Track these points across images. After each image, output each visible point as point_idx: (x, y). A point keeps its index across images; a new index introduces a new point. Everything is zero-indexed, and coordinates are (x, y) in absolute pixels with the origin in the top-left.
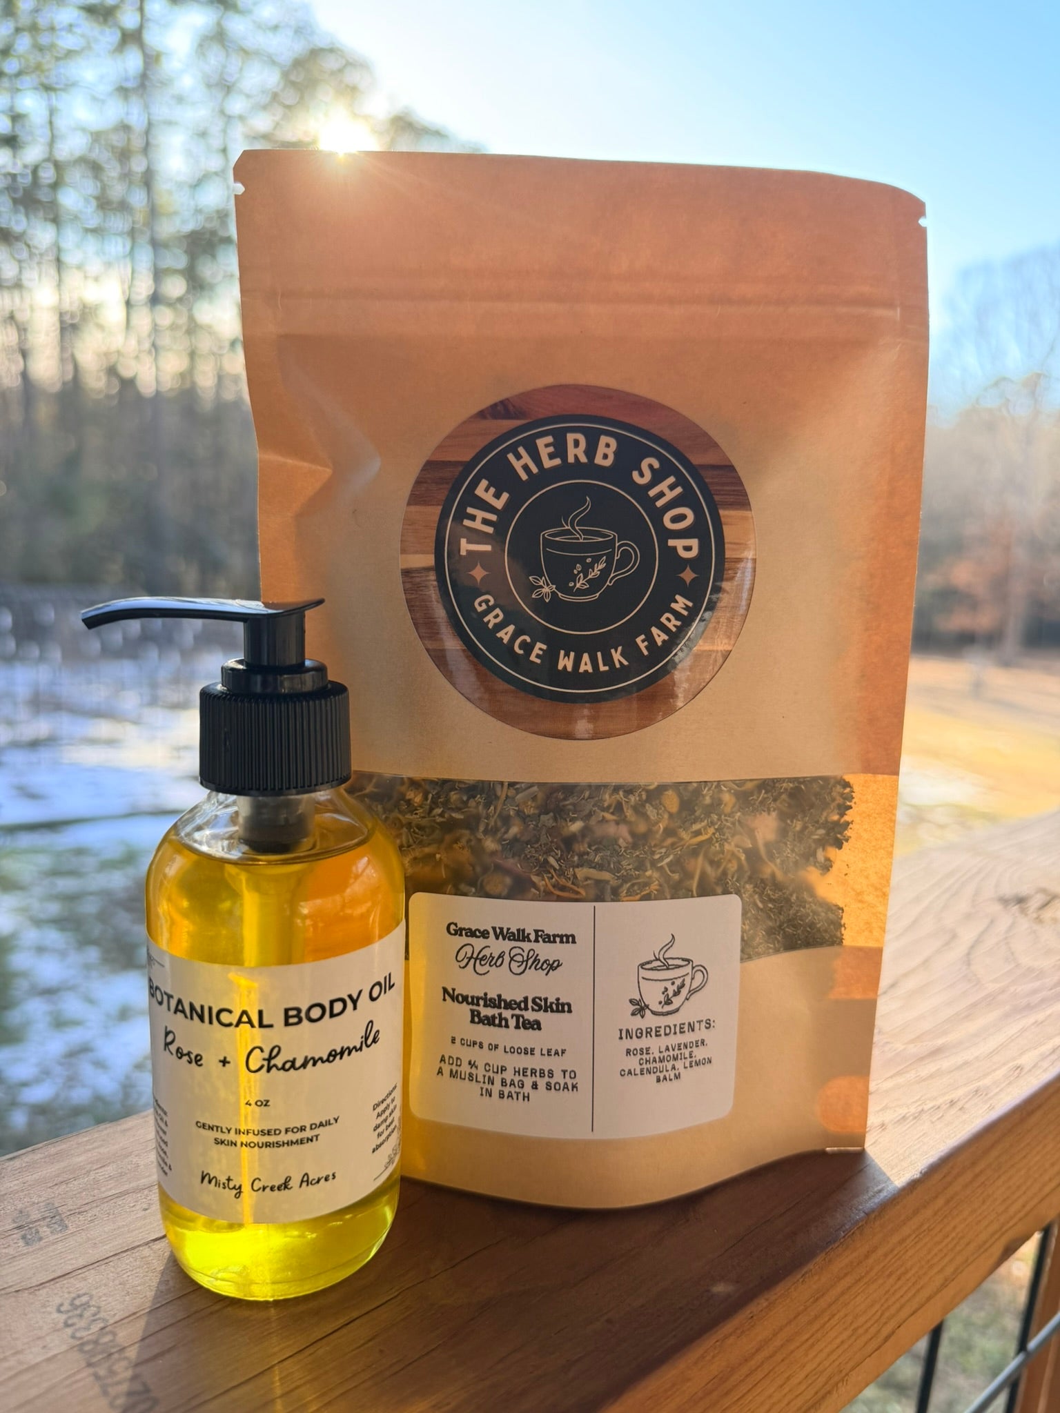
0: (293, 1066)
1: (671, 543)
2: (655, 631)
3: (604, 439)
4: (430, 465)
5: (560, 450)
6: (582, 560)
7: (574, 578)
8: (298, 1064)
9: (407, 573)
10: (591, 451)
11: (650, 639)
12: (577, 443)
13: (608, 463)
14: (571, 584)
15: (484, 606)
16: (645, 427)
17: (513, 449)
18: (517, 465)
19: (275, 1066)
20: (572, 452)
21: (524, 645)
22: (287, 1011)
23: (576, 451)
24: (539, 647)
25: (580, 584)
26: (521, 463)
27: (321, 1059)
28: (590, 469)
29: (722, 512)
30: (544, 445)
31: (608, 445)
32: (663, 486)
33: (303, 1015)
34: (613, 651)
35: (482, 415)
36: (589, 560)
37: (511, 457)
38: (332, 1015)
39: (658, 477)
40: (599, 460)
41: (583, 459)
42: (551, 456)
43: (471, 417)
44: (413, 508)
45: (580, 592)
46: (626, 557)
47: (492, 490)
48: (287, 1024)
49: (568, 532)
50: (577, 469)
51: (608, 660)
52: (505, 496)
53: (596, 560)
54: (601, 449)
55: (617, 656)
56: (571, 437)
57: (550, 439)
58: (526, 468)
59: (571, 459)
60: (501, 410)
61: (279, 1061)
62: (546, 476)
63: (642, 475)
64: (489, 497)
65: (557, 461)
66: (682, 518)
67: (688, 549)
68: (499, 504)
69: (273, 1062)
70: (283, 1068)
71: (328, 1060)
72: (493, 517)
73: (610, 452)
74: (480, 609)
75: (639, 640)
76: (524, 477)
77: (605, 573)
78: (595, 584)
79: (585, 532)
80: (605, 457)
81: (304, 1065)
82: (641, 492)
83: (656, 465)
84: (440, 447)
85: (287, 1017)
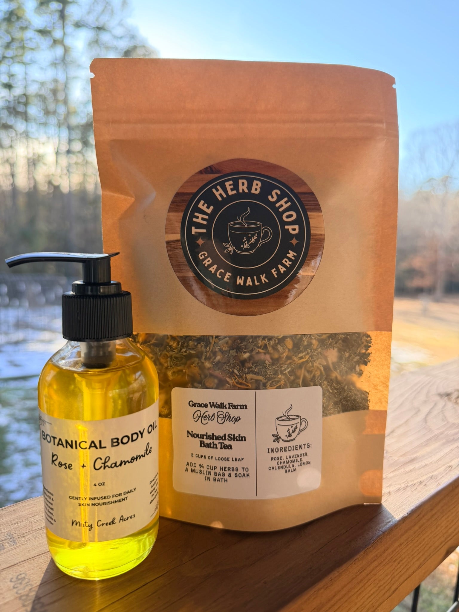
0: (116, 466)
1: (286, 227)
2: (280, 266)
3: (255, 182)
4: (178, 195)
5: (236, 187)
6: (246, 236)
7: (243, 244)
8: (118, 464)
9: (168, 242)
10: (250, 187)
11: (278, 270)
12: (243, 184)
13: (257, 192)
14: (242, 246)
15: (203, 257)
16: (273, 176)
17: (215, 187)
18: (217, 194)
19: (107, 466)
20: (241, 188)
21: (221, 274)
22: (112, 440)
23: (243, 187)
24: (228, 275)
25: (246, 246)
26: (218, 193)
27: (128, 461)
28: (250, 195)
29: (309, 213)
30: (229, 185)
31: (257, 185)
32: (282, 202)
33: (120, 441)
34: (261, 276)
35: (201, 172)
36: (250, 235)
37: (214, 190)
38: (132, 441)
39: (280, 198)
40: (253, 191)
41: (246, 191)
42: (232, 190)
43: (196, 174)
44: (171, 214)
45: (246, 250)
46: (266, 234)
47: (206, 205)
48: (113, 446)
49: (240, 223)
50: (244, 195)
51: (259, 280)
52: (212, 208)
53: (253, 235)
54: (254, 186)
55: (263, 278)
56: (240, 181)
57: (231, 182)
58: (221, 195)
59: (241, 191)
60: (209, 170)
61: (109, 464)
62: (230, 198)
63: (273, 197)
64: (204, 208)
65: (235, 192)
66: (291, 216)
67: (294, 230)
68: (209, 211)
69: (106, 464)
70: (111, 467)
71: (131, 462)
72: (207, 217)
73: (258, 187)
74: (201, 258)
75: (273, 271)
76: (220, 199)
77: (257, 241)
78: (252, 246)
79: (248, 223)
80: (256, 189)
81: (121, 465)
82: (272, 205)
83: (279, 193)
84: (182, 187)
85: (113, 442)
